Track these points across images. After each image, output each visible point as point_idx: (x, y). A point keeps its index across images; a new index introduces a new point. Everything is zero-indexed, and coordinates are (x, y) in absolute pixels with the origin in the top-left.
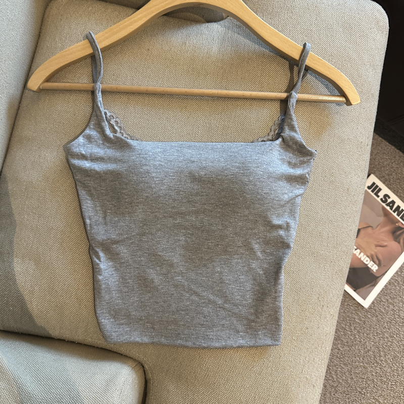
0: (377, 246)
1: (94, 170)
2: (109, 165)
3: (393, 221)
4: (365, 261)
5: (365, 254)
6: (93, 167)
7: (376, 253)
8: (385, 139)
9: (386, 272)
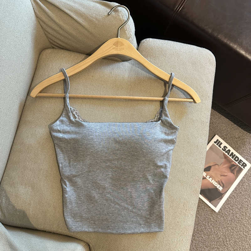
0: (221, 176)
1: (64, 138)
2: (72, 135)
3: (230, 161)
4: (215, 185)
5: (215, 180)
6: (64, 136)
7: (221, 180)
8: (223, 115)
9: (227, 191)
